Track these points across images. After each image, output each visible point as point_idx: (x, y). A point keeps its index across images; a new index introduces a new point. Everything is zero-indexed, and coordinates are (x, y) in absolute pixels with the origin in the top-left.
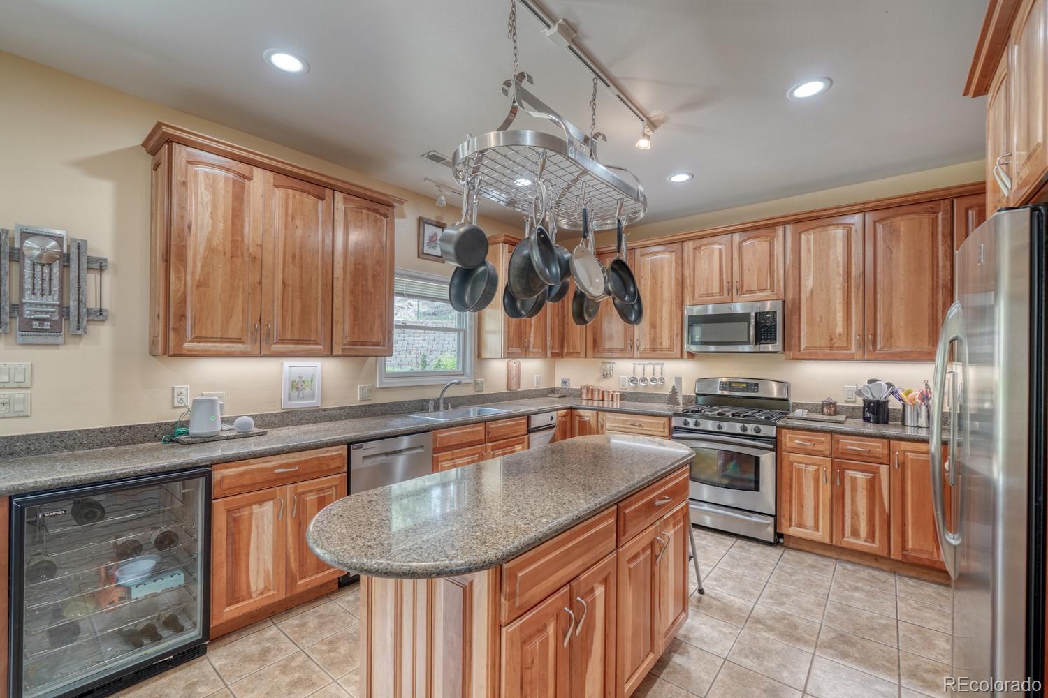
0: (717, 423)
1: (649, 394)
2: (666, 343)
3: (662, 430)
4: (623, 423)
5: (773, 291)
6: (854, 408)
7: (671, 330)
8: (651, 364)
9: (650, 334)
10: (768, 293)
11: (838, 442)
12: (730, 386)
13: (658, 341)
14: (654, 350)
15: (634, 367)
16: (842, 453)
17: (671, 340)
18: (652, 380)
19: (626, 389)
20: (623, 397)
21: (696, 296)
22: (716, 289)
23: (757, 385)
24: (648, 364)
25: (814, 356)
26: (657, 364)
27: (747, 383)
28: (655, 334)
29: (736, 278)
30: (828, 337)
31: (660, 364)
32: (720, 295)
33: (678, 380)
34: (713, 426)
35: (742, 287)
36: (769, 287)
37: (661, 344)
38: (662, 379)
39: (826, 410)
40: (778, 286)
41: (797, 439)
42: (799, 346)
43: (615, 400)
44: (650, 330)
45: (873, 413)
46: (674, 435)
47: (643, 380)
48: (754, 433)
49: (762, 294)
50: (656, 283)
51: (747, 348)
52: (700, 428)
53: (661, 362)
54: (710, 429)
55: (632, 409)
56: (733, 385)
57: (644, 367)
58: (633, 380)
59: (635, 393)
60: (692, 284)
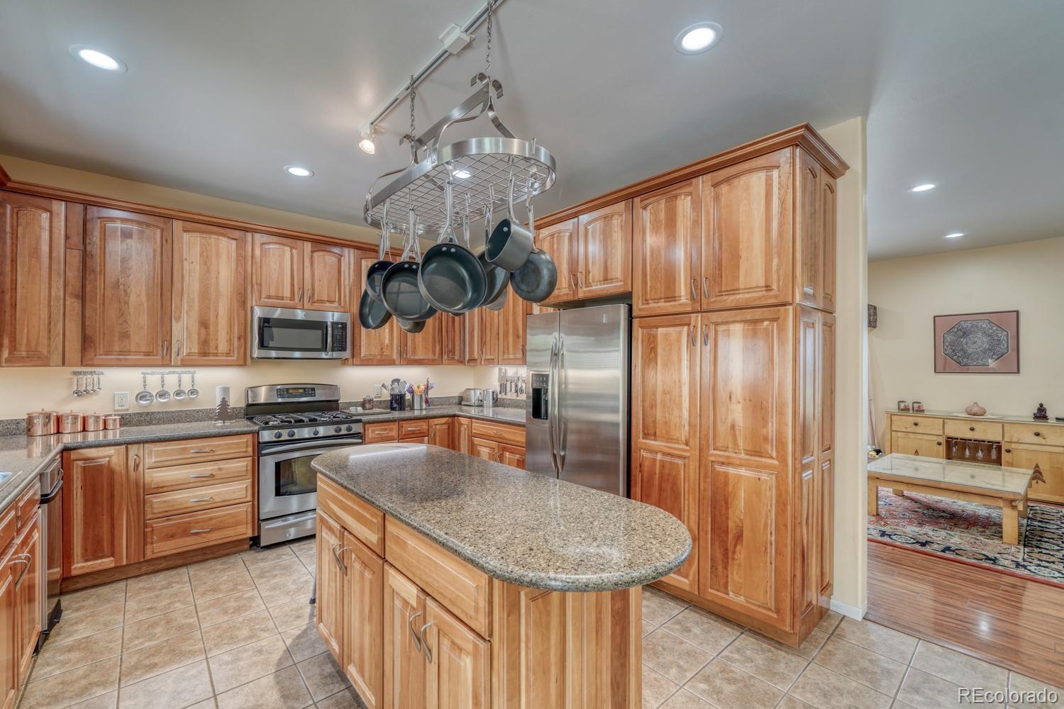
0: (313, 429)
1: (173, 412)
2: (223, 347)
3: (245, 450)
4: (180, 454)
5: (340, 304)
6: (380, 402)
7: (230, 331)
8: (174, 373)
9: (199, 335)
10: (336, 305)
11: (402, 427)
12: (288, 393)
13: (212, 343)
14: (205, 354)
15: (144, 378)
16: (405, 435)
17: (230, 341)
18: (178, 394)
19: (127, 410)
20: (125, 421)
21: (264, 296)
22: (287, 293)
23: (313, 389)
24: (170, 373)
25: (368, 362)
26: (183, 373)
27: (304, 389)
28: (208, 334)
29: (308, 286)
30: (380, 348)
31: (189, 372)
32: (291, 300)
33: (226, 390)
34: (309, 433)
35: (313, 294)
36: (337, 300)
37: (217, 348)
38: (193, 392)
39: (367, 406)
40: (345, 301)
41: (376, 430)
42: (360, 355)
43: (111, 427)
44: (199, 329)
45: (398, 404)
46: (263, 452)
47: (162, 394)
48: (346, 432)
49: (330, 305)
50: (208, 271)
51: (323, 355)
52: (296, 437)
53: (192, 369)
54: (307, 436)
55: (168, 434)
56: (290, 391)
57: (162, 378)
58: (141, 397)
59: (148, 414)
60: (259, 282)
